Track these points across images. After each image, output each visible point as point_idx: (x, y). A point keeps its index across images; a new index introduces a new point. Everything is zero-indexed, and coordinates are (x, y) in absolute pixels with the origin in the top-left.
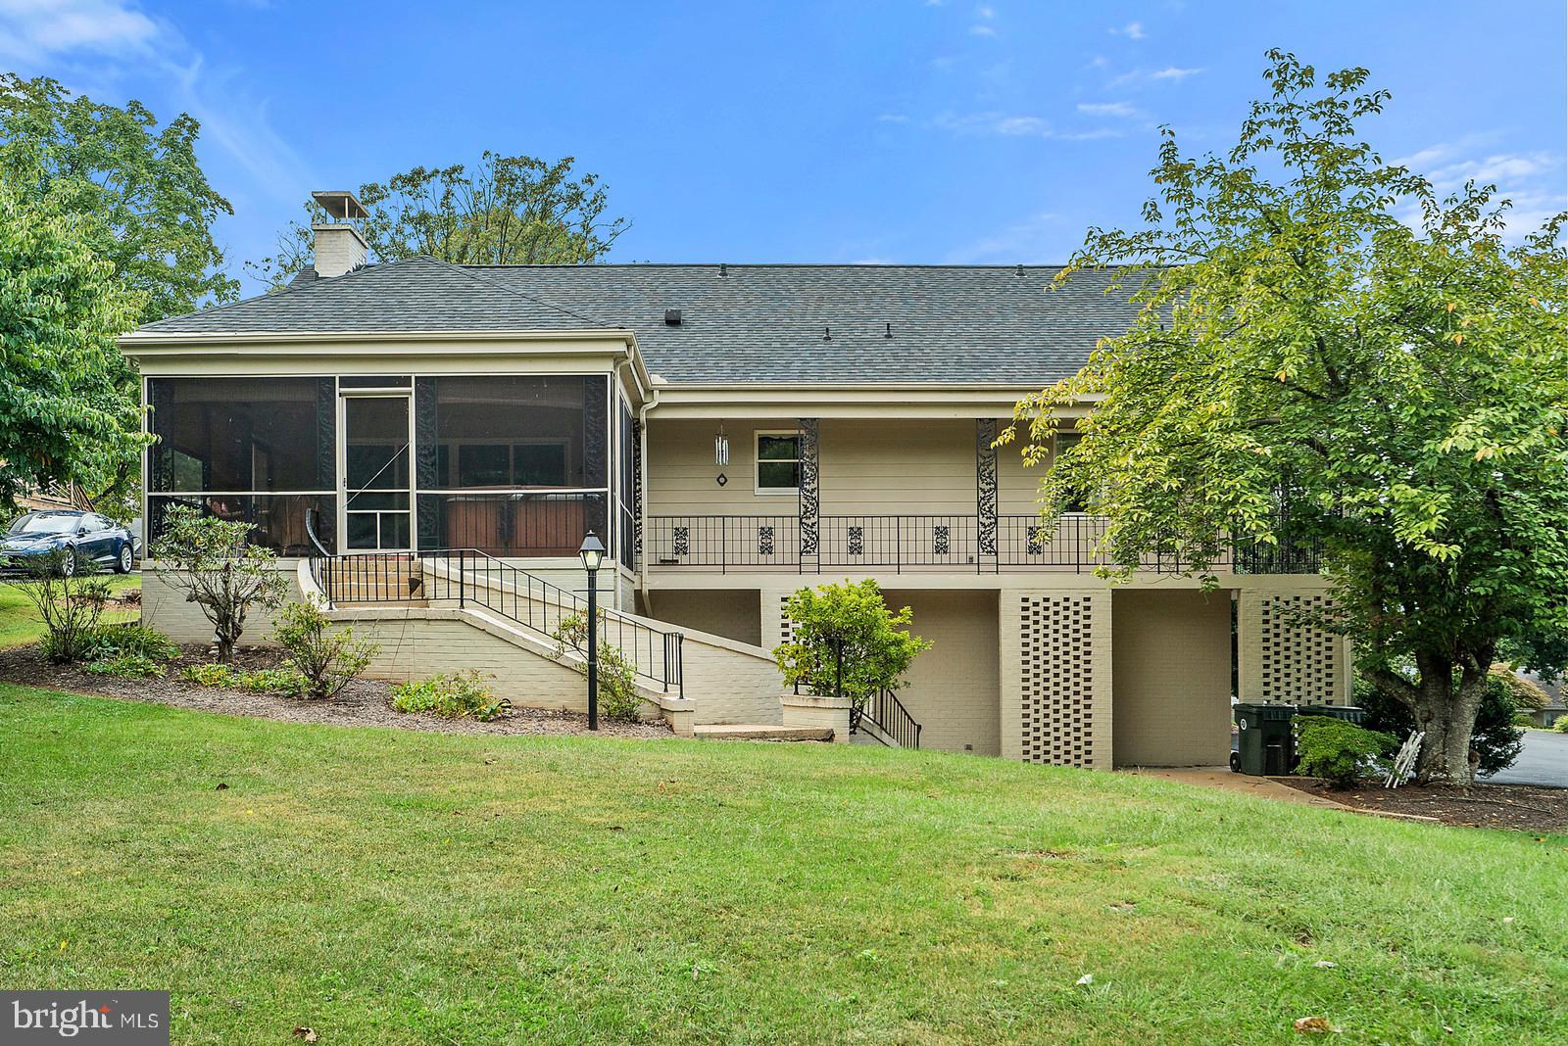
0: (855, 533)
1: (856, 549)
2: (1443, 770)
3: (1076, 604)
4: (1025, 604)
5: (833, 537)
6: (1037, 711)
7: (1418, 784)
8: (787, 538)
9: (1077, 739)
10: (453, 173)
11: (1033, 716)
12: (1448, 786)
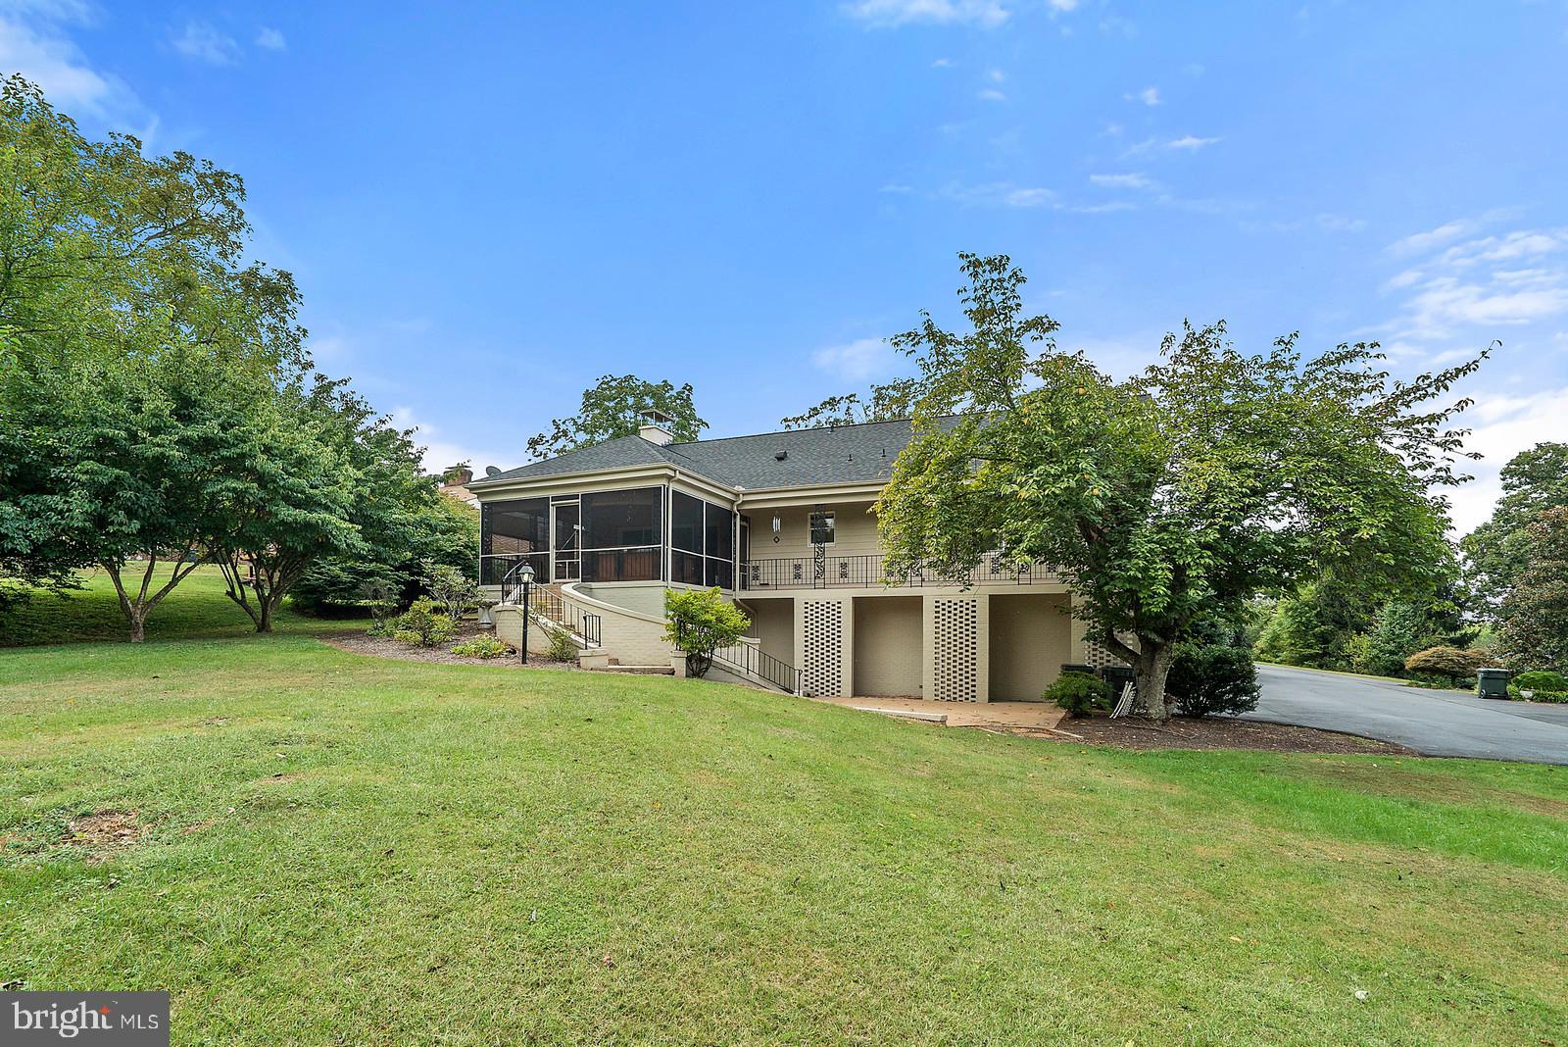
0: (844, 566)
1: (844, 575)
2: (1144, 707)
3: (967, 604)
4: (937, 604)
5: (832, 569)
6: (943, 666)
7: (1131, 717)
8: (808, 570)
9: (967, 683)
10: (851, 398)
11: (941, 669)
12: (1146, 719)
